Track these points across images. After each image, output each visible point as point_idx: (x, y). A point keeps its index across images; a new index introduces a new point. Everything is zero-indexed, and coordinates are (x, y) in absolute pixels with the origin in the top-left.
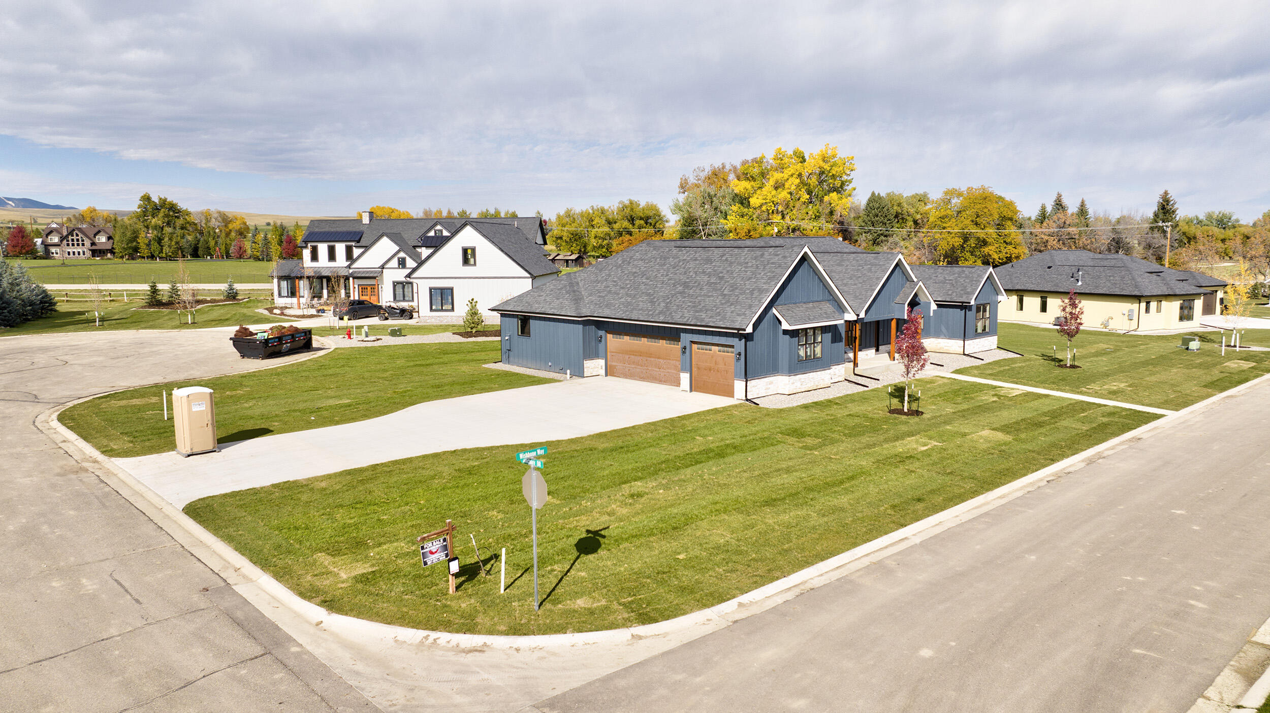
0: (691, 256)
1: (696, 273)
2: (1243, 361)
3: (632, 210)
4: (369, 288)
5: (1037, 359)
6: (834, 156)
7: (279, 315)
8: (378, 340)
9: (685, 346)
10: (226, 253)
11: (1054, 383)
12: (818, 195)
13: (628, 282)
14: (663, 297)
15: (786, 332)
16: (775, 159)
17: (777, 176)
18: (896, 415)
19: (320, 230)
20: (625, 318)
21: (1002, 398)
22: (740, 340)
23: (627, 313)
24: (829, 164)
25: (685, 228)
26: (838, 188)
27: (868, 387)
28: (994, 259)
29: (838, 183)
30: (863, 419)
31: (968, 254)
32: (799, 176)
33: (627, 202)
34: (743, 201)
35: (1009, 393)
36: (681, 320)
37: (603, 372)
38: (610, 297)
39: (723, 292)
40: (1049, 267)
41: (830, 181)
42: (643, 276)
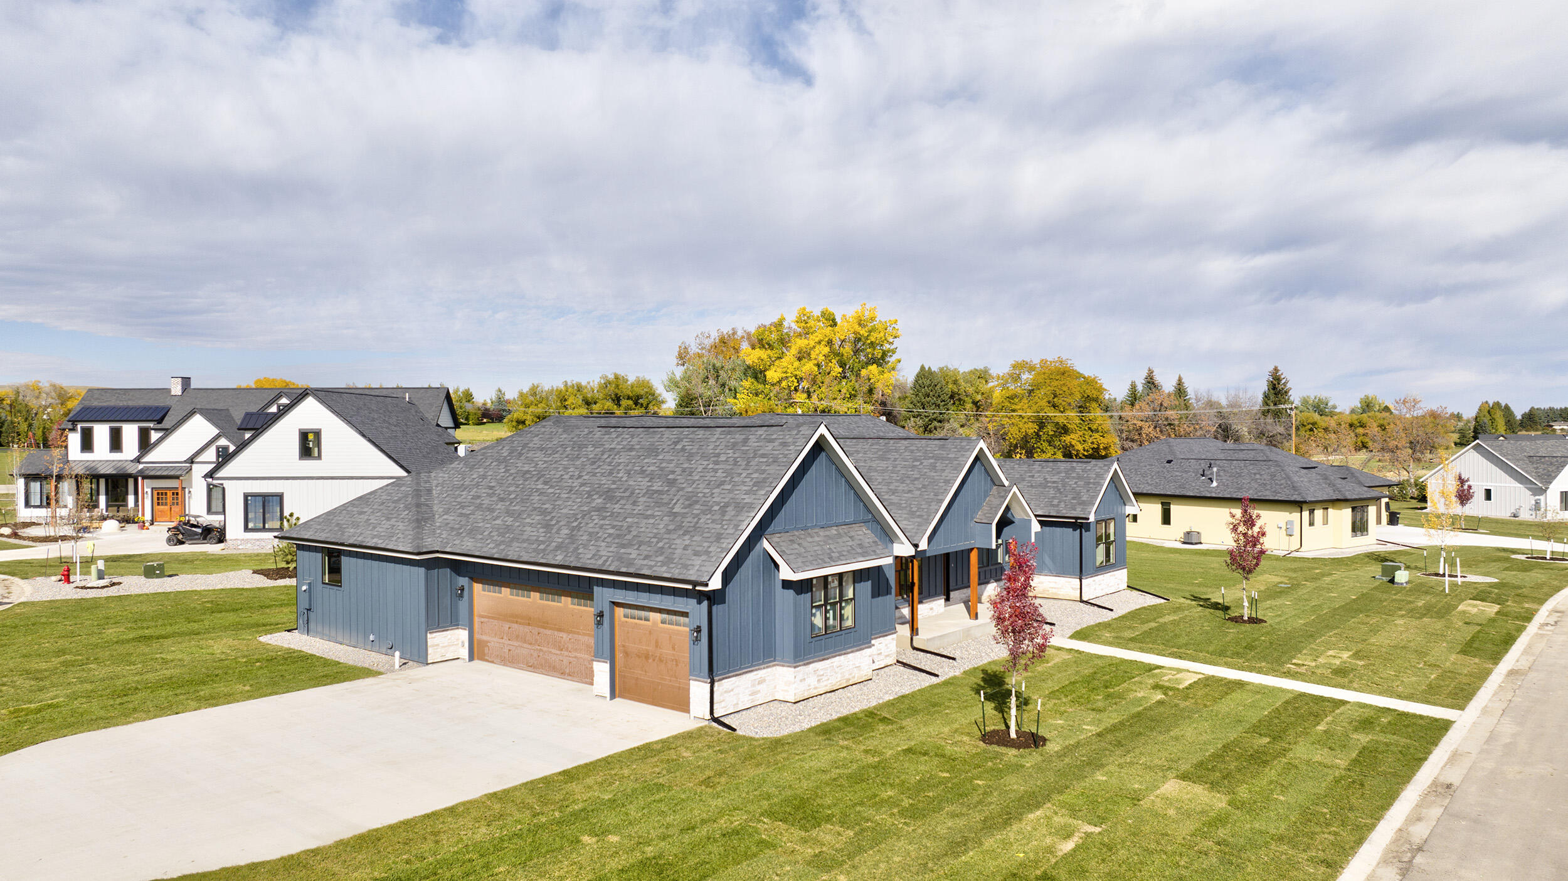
0: (625, 443)
1: (628, 473)
2: (1479, 602)
3: (617, 386)
4: (169, 493)
5: (1190, 607)
6: (872, 319)
7: (8, 536)
8: (113, 584)
9: (602, 612)
10: (43, 440)
11: (1237, 654)
12: (853, 368)
13: (512, 489)
14: (567, 516)
15: (787, 584)
16: (797, 322)
17: (801, 343)
18: (996, 748)
19: (100, 404)
20: (495, 556)
21: (1170, 693)
22: (699, 603)
23: (502, 547)
24: (866, 329)
25: (682, 409)
26: (879, 359)
27: (937, 676)
28: (1078, 451)
29: (878, 353)
30: (936, 761)
31: (1045, 444)
32: (828, 343)
33: (611, 377)
34: (757, 374)
35: (1179, 681)
36: (593, 561)
37: (464, 653)
38: (478, 515)
39: (673, 508)
40: (1169, 462)
41: (869, 350)
42: (539, 478)
